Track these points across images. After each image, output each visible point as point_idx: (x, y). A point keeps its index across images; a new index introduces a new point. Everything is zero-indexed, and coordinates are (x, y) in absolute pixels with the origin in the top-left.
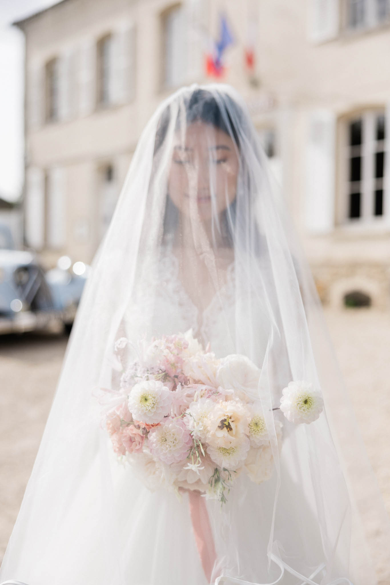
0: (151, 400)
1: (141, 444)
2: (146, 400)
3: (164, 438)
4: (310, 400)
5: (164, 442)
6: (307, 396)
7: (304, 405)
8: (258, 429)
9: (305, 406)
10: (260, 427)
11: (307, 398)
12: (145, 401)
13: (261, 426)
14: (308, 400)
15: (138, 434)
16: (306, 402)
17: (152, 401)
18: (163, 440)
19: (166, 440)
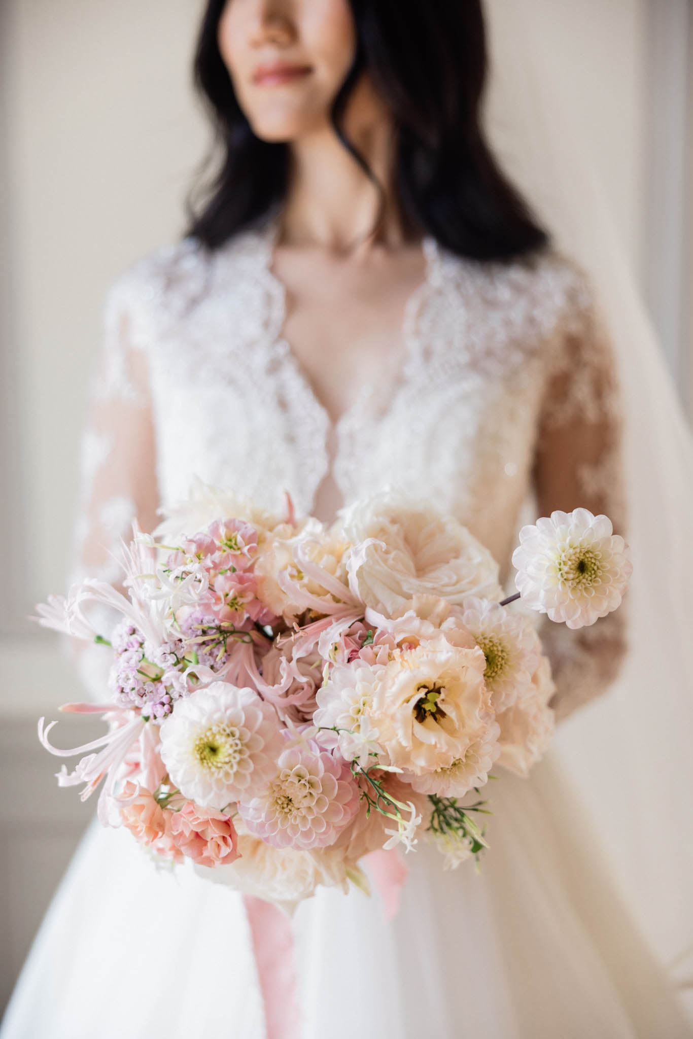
0: (228, 746)
1: (229, 840)
2: (214, 750)
3: (283, 799)
4: (589, 559)
5: (289, 807)
6: (581, 552)
7: (581, 577)
8: (492, 669)
9: (584, 578)
10: (499, 664)
11: (582, 557)
12: (212, 753)
13: (500, 659)
14: (586, 560)
15: (214, 820)
16: (582, 567)
17: (231, 746)
18: (282, 804)
19: (290, 800)
